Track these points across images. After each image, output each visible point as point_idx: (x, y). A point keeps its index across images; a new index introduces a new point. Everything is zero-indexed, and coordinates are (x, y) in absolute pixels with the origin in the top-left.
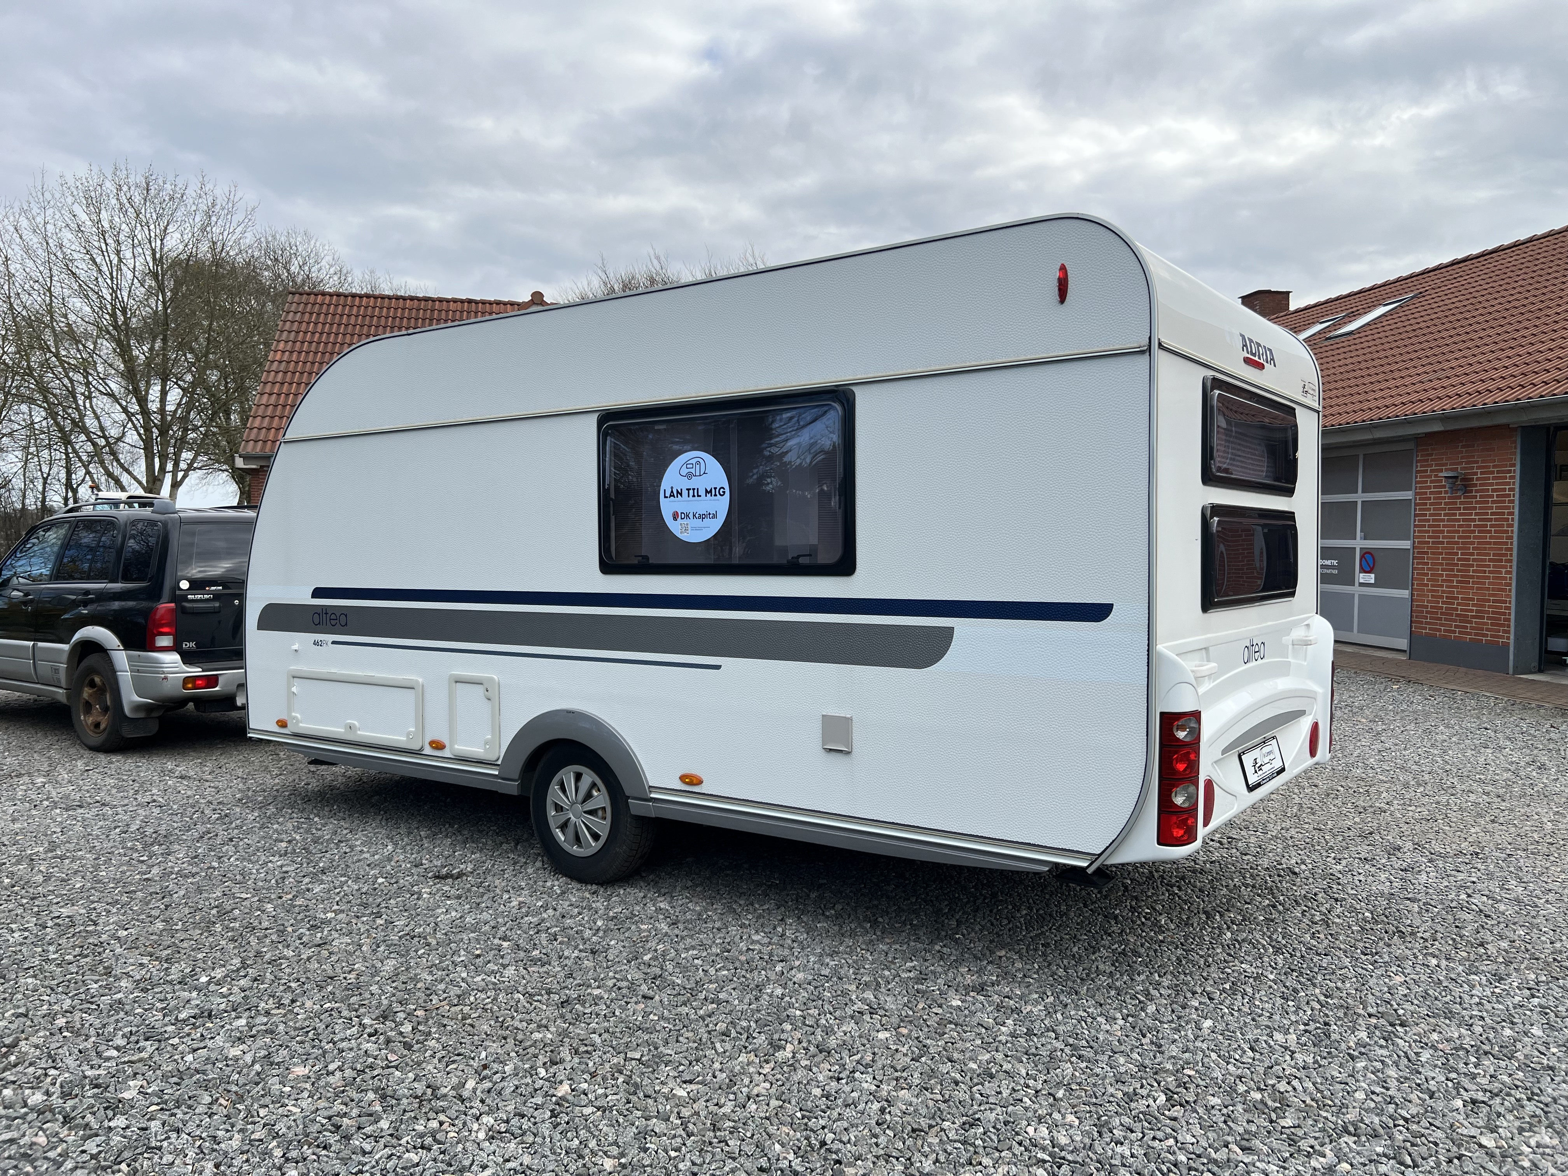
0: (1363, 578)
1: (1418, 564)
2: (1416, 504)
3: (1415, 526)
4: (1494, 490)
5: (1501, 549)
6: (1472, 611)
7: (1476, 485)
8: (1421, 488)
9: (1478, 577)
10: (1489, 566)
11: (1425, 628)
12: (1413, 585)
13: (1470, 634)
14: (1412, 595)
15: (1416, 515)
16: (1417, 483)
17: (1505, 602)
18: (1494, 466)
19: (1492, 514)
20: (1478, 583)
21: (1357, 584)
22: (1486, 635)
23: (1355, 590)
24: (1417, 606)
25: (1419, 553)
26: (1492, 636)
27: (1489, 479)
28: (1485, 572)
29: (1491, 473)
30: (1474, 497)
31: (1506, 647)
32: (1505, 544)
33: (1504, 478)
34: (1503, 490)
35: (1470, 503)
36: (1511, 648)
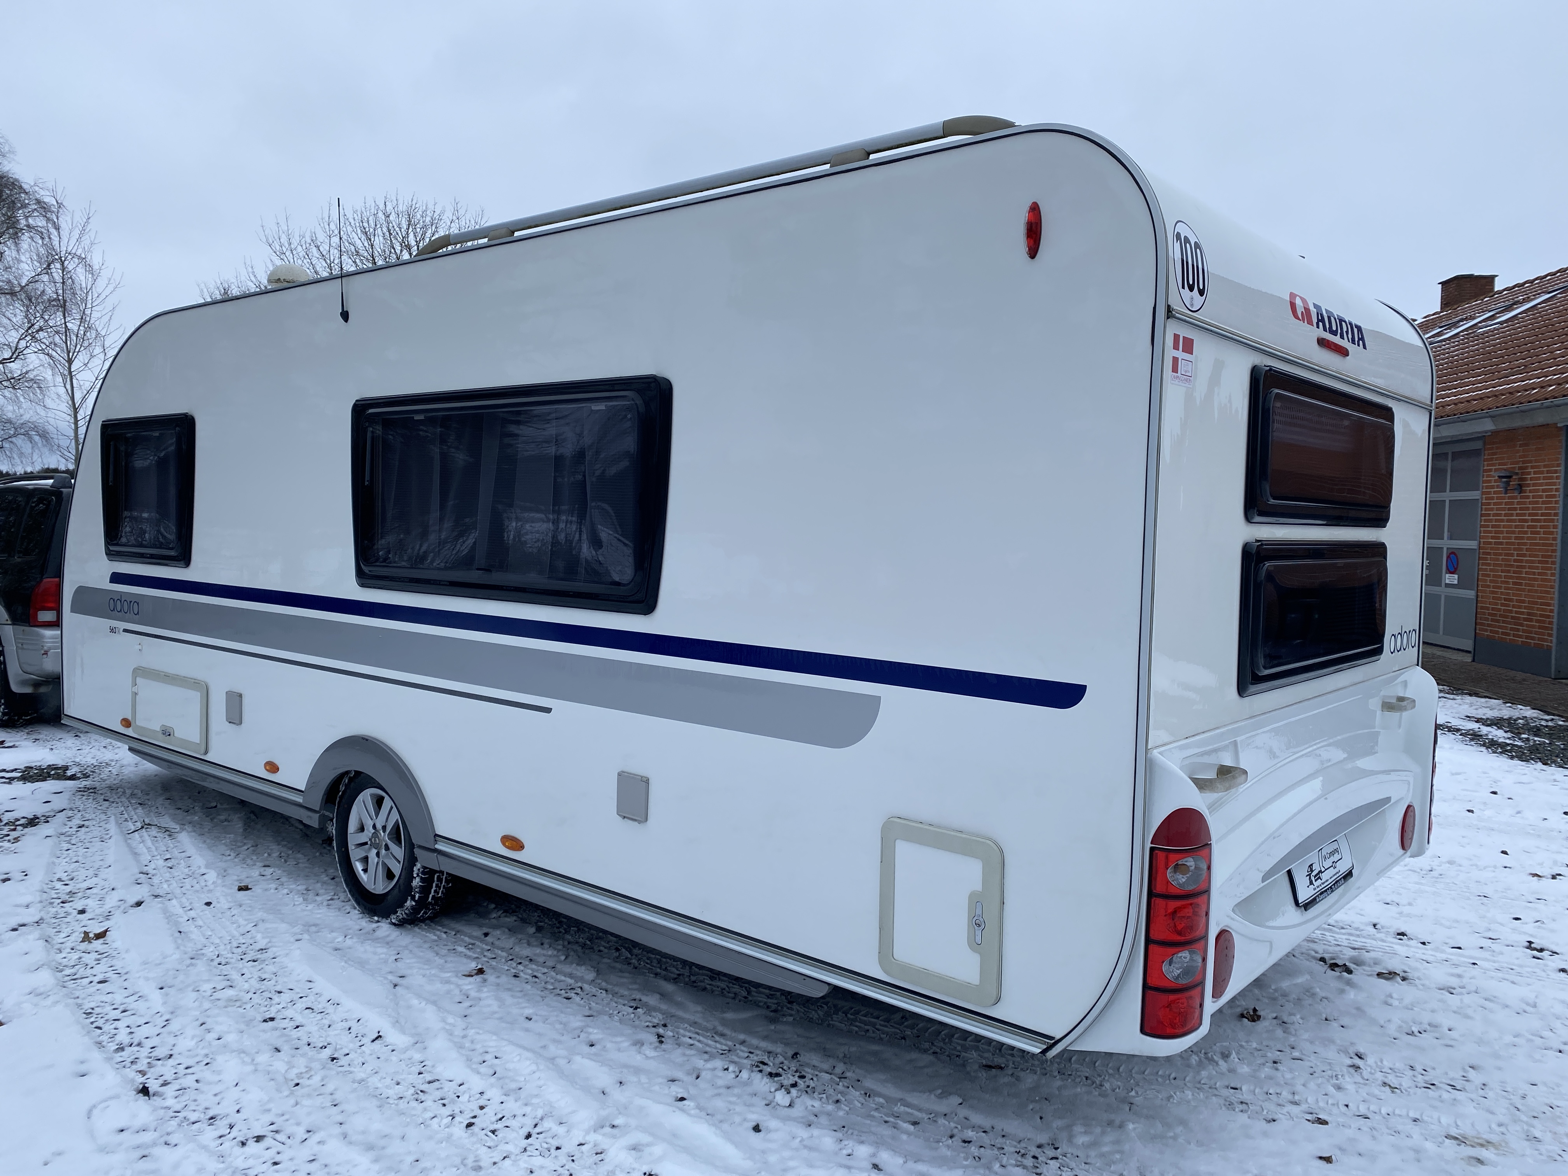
0: (1449, 579)
1: (1483, 564)
2: (1482, 504)
3: (1481, 526)
4: (1544, 491)
5: (1547, 551)
6: (1524, 613)
7: (1530, 485)
8: (1487, 487)
9: (1530, 579)
10: (1537, 568)
11: (1486, 630)
12: (1477, 586)
13: (1520, 636)
14: (1477, 596)
15: (1482, 515)
16: (1483, 482)
17: (1549, 605)
18: (1545, 466)
19: (1542, 515)
20: (1529, 585)
21: (1443, 585)
22: (1533, 638)
23: (1442, 589)
24: (1481, 607)
25: (1484, 553)
26: (1539, 639)
27: (1539, 478)
28: (1534, 573)
29: (1542, 472)
30: (1528, 497)
31: (1549, 648)
32: (1551, 545)
33: (1552, 478)
34: (1551, 490)
35: (1525, 503)
36: (1553, 652)
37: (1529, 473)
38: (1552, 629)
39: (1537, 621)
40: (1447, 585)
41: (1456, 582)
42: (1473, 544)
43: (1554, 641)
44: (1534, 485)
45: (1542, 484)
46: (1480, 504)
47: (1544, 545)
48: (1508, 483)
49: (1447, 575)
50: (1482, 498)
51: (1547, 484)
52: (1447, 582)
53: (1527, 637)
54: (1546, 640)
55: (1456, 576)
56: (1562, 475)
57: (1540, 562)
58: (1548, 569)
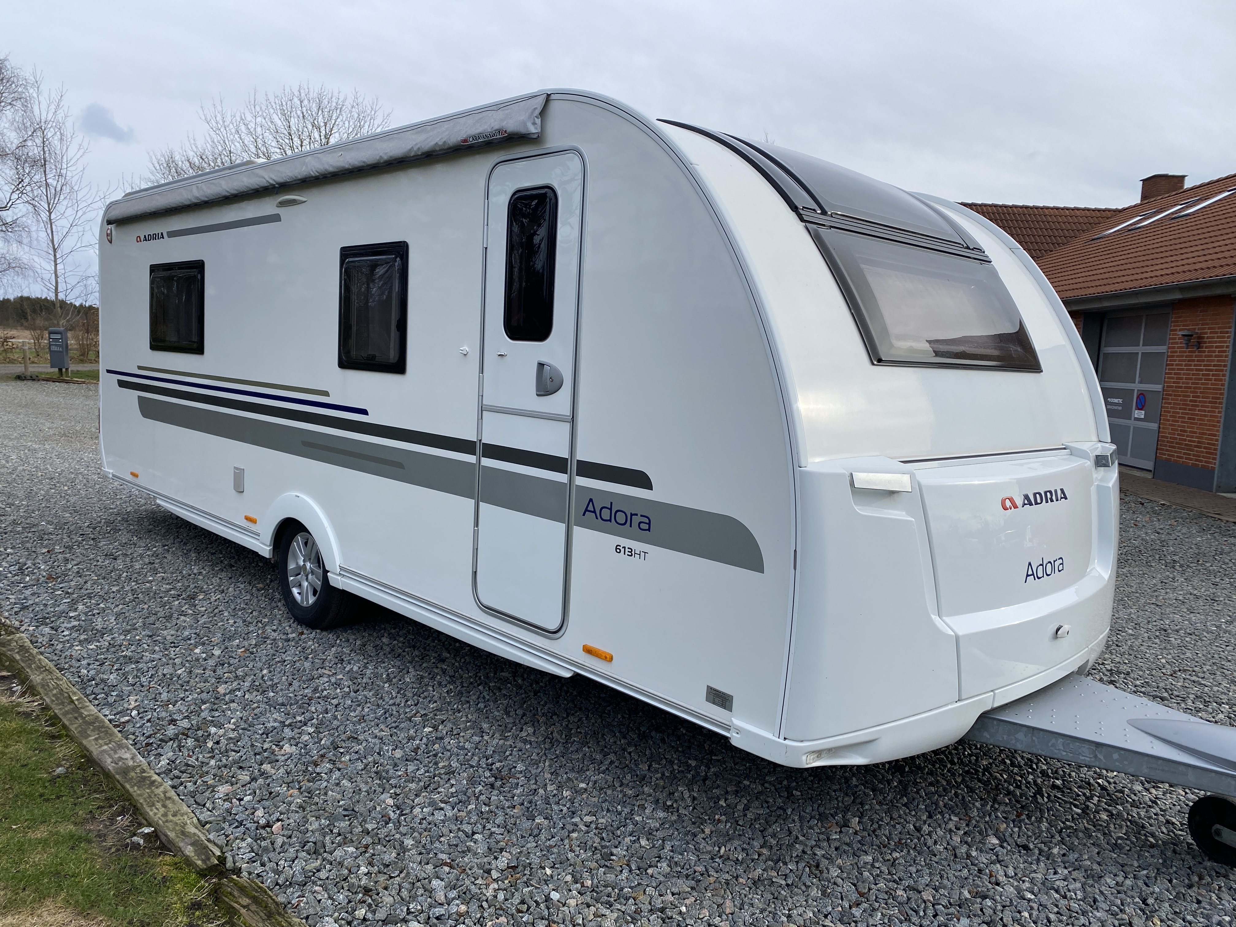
0: (1137, 414)
1: (1165, 403)
2: (1168, 356)
3: (1166, 373)
4: (1217, 347)
5: (1216, 394)
6: (1195, 442)
8: (1172, 343)
9: (1201, 415)
10: (1207, 407)
11: (1165, 454)
12: (1160, 420)
13: (1191, 459)
14: (1159, 428)
15: (1167, 365)
16: (1169, 339)
17: (1215, 435)
18: (1219, 328)
19: (1214, 366)
20: (1201, 420)
21: (1133, 419)
22: (1201, 461)
23: (1131, 423)
24: (1162, 436)
25: (1166, 395)
26: (1206, 462)
27: (1213, 338)
28: (1205, 411)
29: (1217, 333)
30: (1204, 352)
31: (1213, 469)
32: (1220, 389)
33: (1224, 337)
34: (1222, 347)
35: (1201, 356)
36: (1216, 472)
37: (1206, 333)
38: (1216, 454)
39: (1205, 448)
40: (1136, 419)
41: (1143, 417)
42: (1159, 388)
43: (1217, 464)
44: (1210, 342)
45: (1216, 342)
46: (1166, 357)
47: (1214, 389)
48: (1189, 340)
49: (1136, 411)
50: (1168, 352)
51: (1220, 342)
52: (1136, 416)
53: (1196, 460)
54: (1211, 463)
55: (1143, 412)
56: (1232, 335)
57: (1210, 402)
58: (1216, 408)
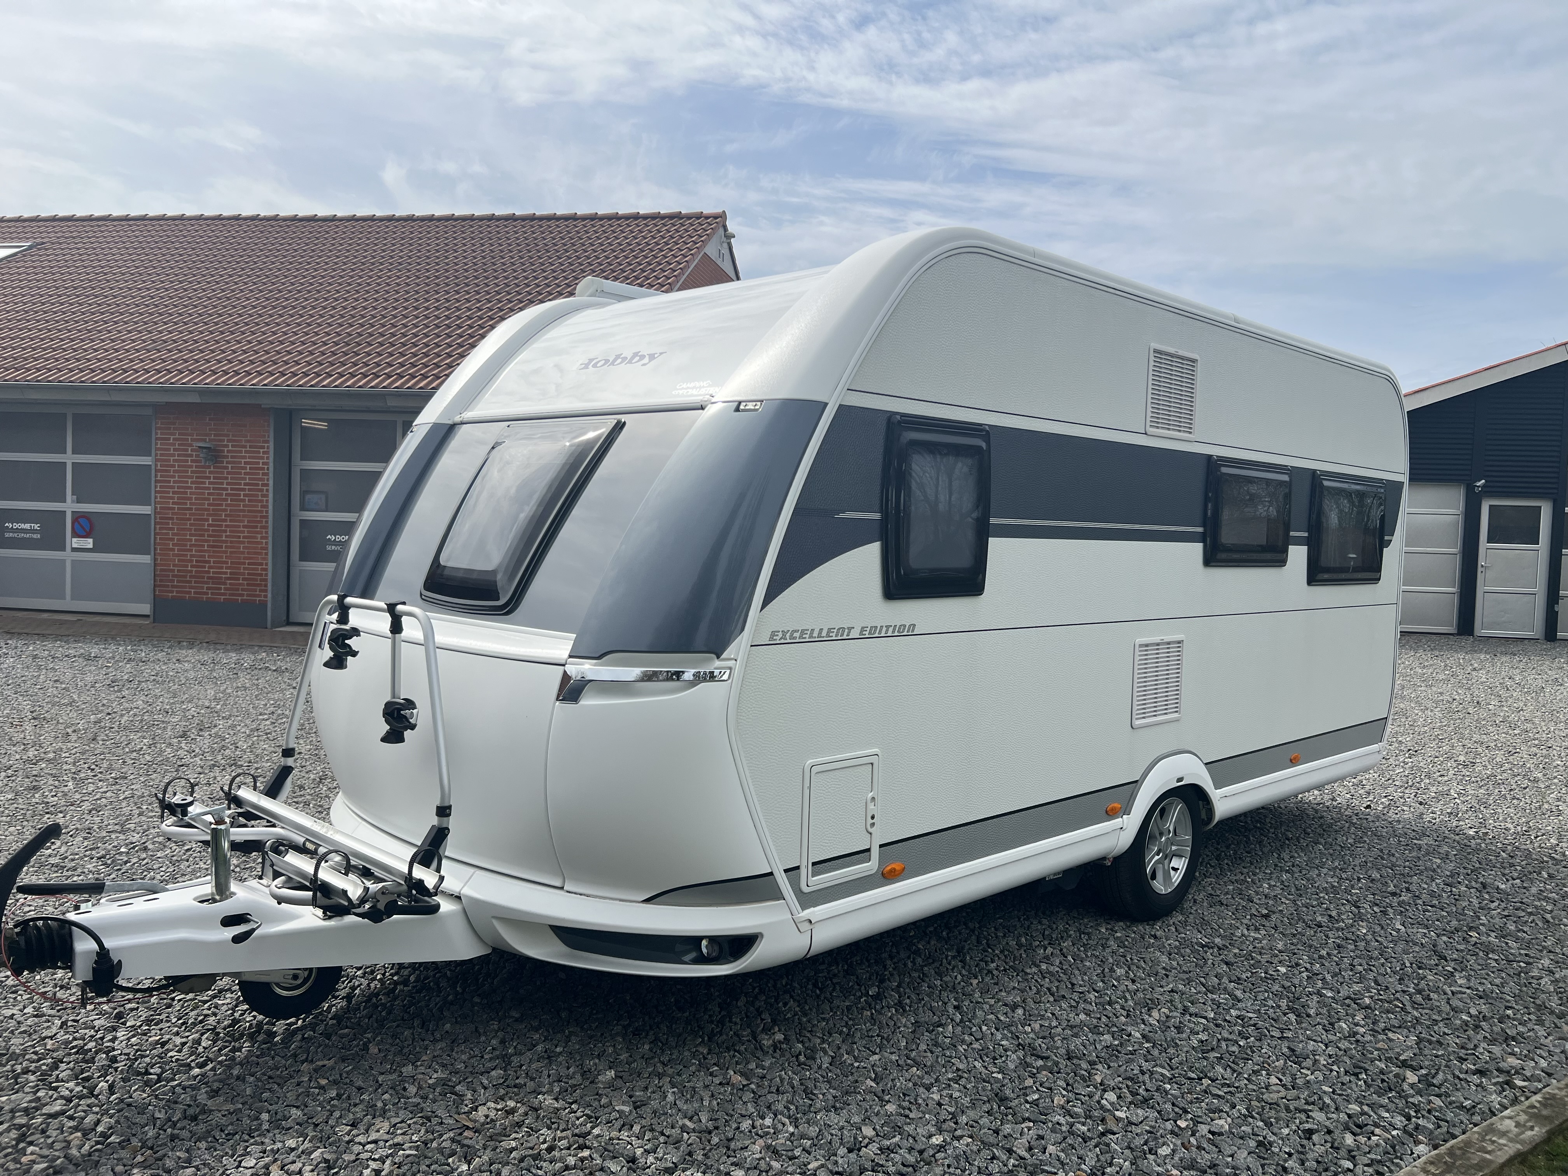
0: (76, 543)
1: (161, 529)
2: (157, 470)
3: (156, 492)
4: (246, 463)
5: (256, 517)
6: (226, 573)
7: (227, 457)
8: (162, 455)
9: (233, 542)
10: (243, 532)
12: (155, 549)
13: (222, 594)
14: (155, 560)
15: (157, 481)
16: (157, 449)
17: (261, 564)
18: (246, 441)
19: (245, 484)
20: (231, 547)
21: (68, 548)
22: (240, 595)
23: (67, 556)
24: (162, 570)
25: (161, 518)
26: (248, 595)
27: (239, 452)
28: (239, 537)
29: (244, 446)
30: (226, 468)
31: (264, 604)
32: (260, 512)
33: (257, 452)
34: (257, 463)
35: (224, 473)
36: (269, 605)
37: (227, 446)
38: (266, 586)
39: (244, 579)
40: (74, 550)
41: (91, 546)
42: (146, 510)
43: (269, 595)
44: (233, 457)
45: (245, 457)
46: (153, 472)
47: (249, 511)
48: (208, 454)
49: (74, 540)
50: (156, 465)
51: (252, 457)
52: (74, 546)
53: (230, 595)
54: (260, 596)
55: (90, 540)
57: (244, 527)
58: (257, 533)
